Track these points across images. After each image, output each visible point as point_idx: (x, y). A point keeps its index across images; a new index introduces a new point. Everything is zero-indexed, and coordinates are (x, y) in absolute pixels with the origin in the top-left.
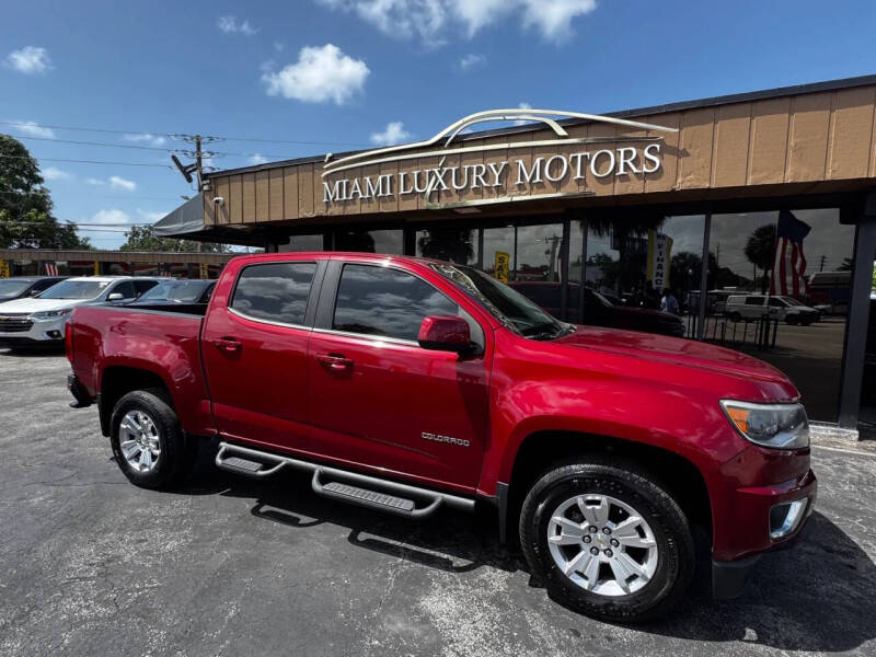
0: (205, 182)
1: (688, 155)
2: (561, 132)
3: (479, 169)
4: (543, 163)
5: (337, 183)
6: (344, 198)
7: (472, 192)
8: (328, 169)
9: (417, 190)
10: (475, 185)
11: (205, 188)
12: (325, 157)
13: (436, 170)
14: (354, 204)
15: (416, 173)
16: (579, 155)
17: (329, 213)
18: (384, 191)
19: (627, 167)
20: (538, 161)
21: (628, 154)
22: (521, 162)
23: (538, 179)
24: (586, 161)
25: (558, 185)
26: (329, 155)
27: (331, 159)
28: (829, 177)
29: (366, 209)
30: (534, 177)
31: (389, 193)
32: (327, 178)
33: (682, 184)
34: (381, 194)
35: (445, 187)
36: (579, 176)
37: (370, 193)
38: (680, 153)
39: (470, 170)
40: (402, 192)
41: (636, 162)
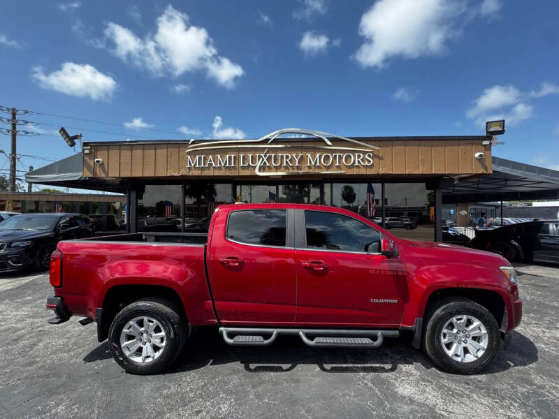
0: (86, 148)
1: (383, 159)
2: (329, 143)
3: (287, 157)
4: (320, 157)
5: (197, 157)
6: (203, 165)
7: (283, 168)
8: (190, 148)
9: (251, 164)
10: (285, 164)
11: (87, 152)
12: (189, 141)
13: (263, 155)
14: (209, 169)
15: (250, 155)
16: (338, 155)
17: (190, 174)
18: (230, 164)
19: (359, 162)
20: (318, 155)
21: (359, 156)
22: (309, 155)
23: (318, 164)
24: (340, 158)
25: (328, 168)
26: (192, 140)
27: (193, 143)
28: (433, 172)
29: (217, 173)
30: (316, 163)
31: (233, 165)
32: (189, 153)
33: (381, 171)
34: (228, 165)
35: (268, 164)
36: (337, 164)
37: (220, 163)
38: (380, 158)
39: (282, 157)
40: (242, 165)
41: (362, 160)
